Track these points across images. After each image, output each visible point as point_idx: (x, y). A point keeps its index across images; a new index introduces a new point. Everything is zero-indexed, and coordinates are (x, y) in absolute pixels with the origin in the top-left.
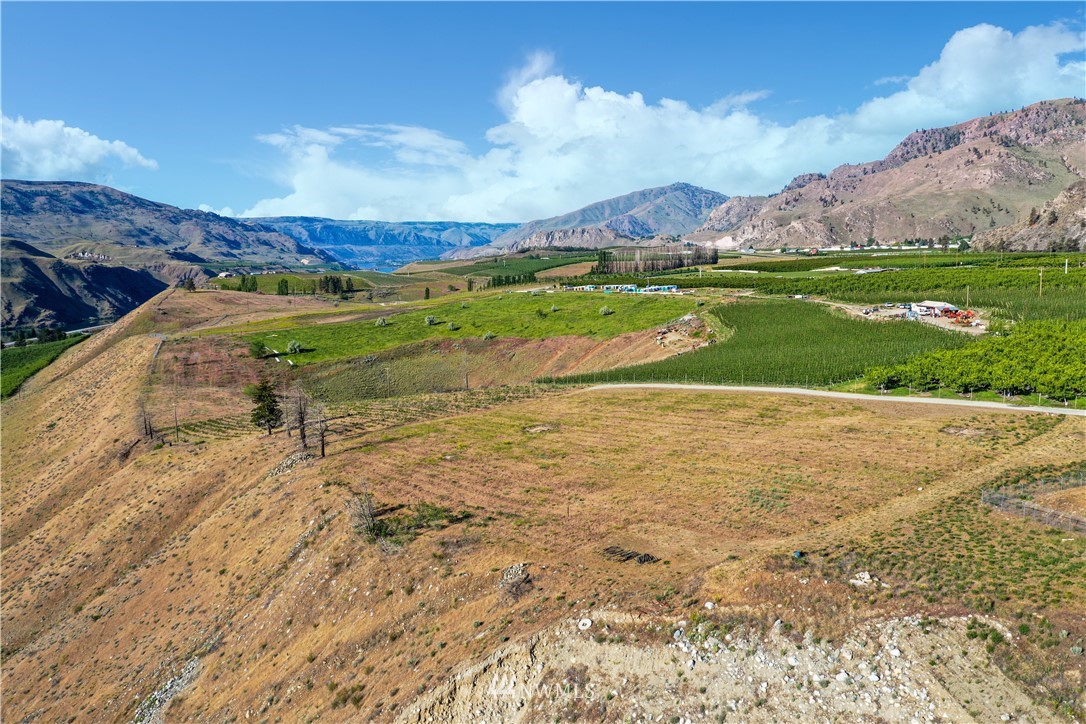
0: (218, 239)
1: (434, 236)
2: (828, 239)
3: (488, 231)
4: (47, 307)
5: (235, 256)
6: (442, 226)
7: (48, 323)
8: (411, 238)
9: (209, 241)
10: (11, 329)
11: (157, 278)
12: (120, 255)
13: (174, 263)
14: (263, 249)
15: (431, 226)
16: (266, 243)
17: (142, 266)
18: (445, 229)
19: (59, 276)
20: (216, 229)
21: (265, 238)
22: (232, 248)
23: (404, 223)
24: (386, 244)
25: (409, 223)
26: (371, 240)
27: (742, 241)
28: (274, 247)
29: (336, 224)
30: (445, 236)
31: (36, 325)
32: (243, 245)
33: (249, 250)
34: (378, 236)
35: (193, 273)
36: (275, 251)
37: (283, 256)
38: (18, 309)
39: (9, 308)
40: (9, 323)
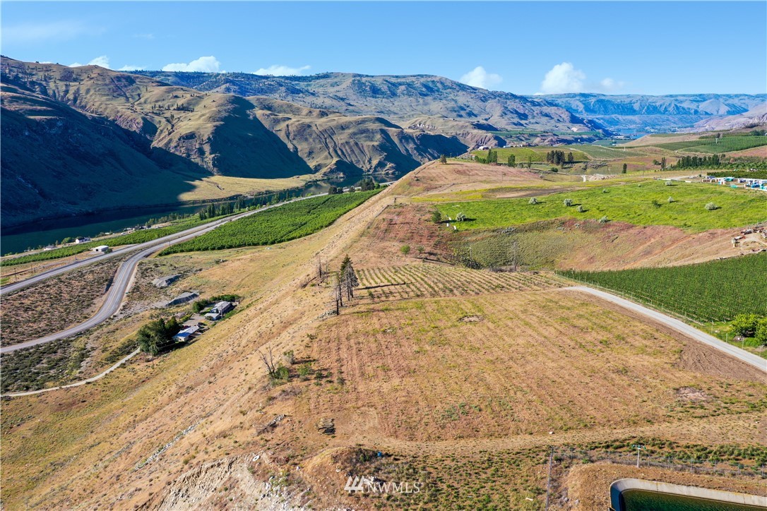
0: (512, 112)
1: (693, 106)
3: (747, 101)
4: (391, 162)
5: (522, 125)
6: (702, 98)
7: (390, 172)
8: (671, 109)
9: (506, 114)
10: (369, 175)
11: (463, 142)
12: (442, 126)
13: (476, 131)
14: (545, 119)
15: (691, 98)
16: (546, 115)
17: (454, 134)
18: (705, 100)
19: (401, 141)
20: (512, 105)
21: (546, 111)
22: (522, 119)
23: (667, 96)
24: (648, 113)
25: (671, 96)
26: (635, 111)
28: (552, 118)
29: (606, 98)
30: (703, 106)
31: (383, 173)
32: (530, 117)
33: (532, 121)
34: (642, 107)
35: (487, 139)
36: (552, 121)
37: (558, 125)
38: (375, 162)
39: (370, 161)
40: (368, 171)
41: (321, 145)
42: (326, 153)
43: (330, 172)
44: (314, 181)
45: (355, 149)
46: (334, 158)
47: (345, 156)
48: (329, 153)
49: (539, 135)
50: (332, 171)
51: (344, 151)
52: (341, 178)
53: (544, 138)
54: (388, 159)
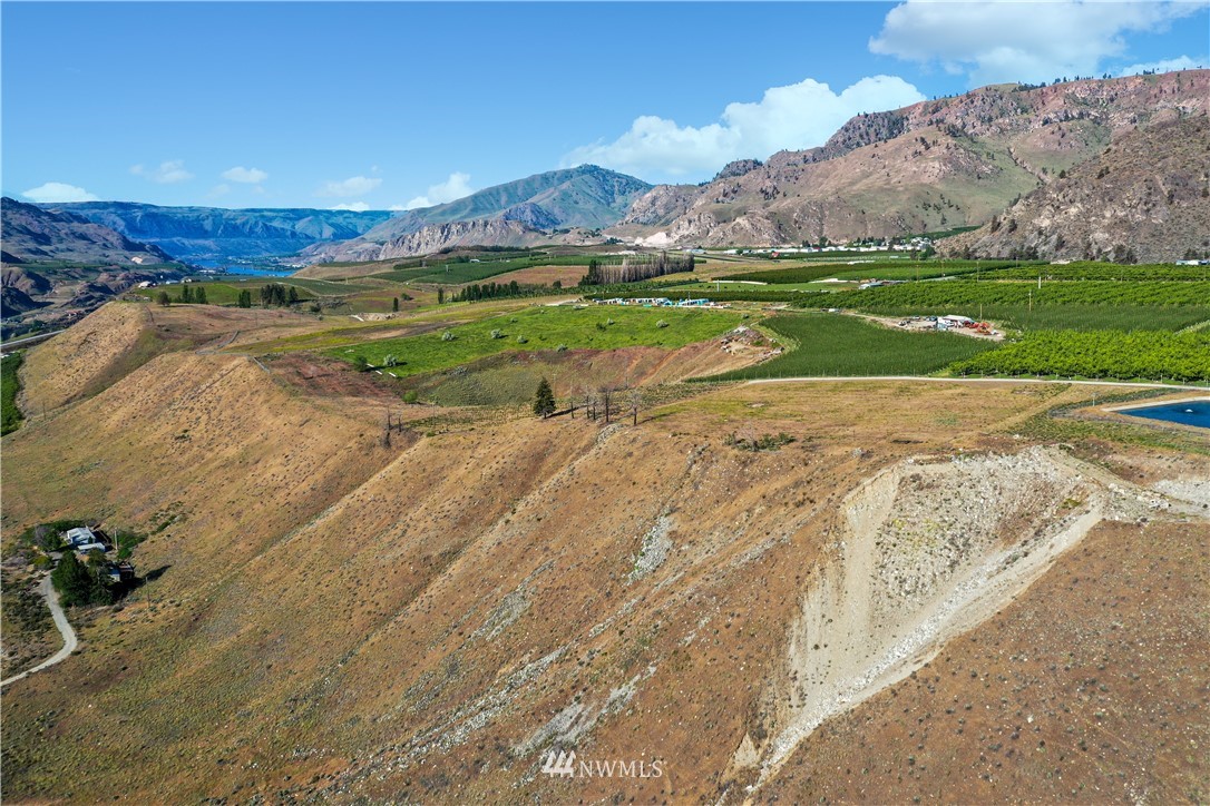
0: (21, 232)
1: (288, 226)
2: (777, 238)
3: (354, 220)
5: (44, 253)
6: (297, 214)
8: (258, 230)
9: (10, 235)
14: (80, 244)
15: (282, 214)
16: (83, 237)
18: (300, 218)
20: (18, 219)
21: (80, 231)
22: (41, 244)
23: (247, 210)
24: (227, 236)
25: (253, 210)
26: (206, 232)
27: (677, 237)
28: (94, 243)
29: (160, 211)
30: (300, 226)
32: (54, 240)
33: (60, 246)
34: (216, 226)
35: (13, 276)
36: (96, 248)
37: (107, 253)
49: (100, 269)
53: (112, 273)
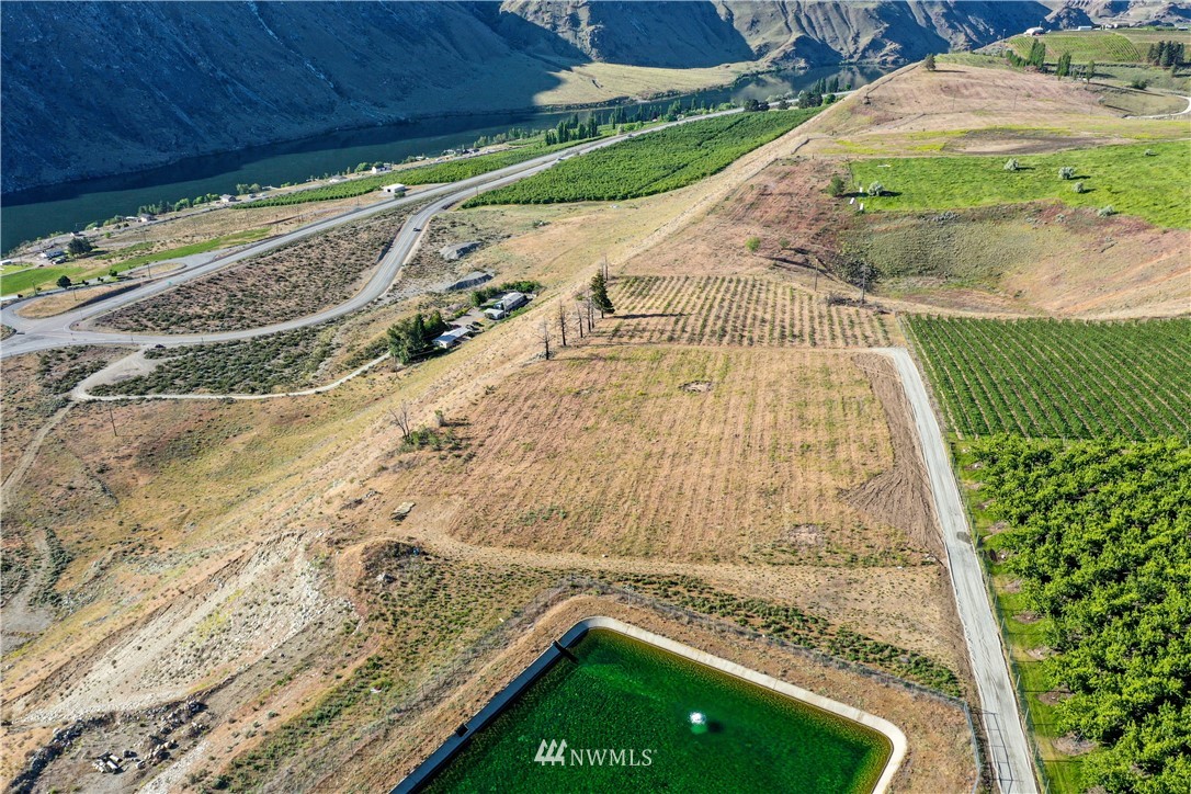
4: (895, 40)
7: (890, 59)
10: (851, 64)
31: (877, 60)
38: (864, 41)
39: (856, 40)
40: (851, 57)
41: (773, 9)
42: (781, 24)
43: (782, 59)
44: (753, 75)
45: (833, 15)
46: (794, 33)
47: (813, 28)
48: (786, 23)
50: (786, 57)
51: (813, 20)
52: (801, 68)
54: (888, 35)
